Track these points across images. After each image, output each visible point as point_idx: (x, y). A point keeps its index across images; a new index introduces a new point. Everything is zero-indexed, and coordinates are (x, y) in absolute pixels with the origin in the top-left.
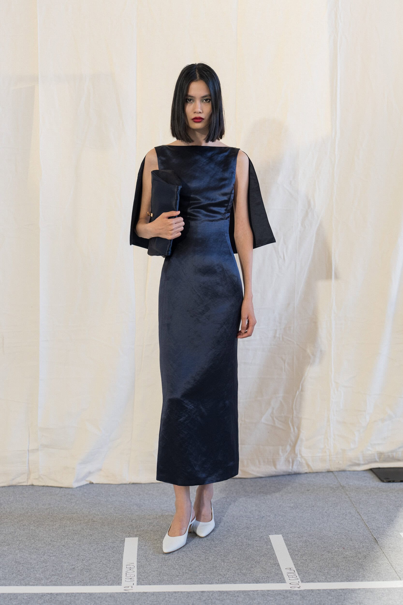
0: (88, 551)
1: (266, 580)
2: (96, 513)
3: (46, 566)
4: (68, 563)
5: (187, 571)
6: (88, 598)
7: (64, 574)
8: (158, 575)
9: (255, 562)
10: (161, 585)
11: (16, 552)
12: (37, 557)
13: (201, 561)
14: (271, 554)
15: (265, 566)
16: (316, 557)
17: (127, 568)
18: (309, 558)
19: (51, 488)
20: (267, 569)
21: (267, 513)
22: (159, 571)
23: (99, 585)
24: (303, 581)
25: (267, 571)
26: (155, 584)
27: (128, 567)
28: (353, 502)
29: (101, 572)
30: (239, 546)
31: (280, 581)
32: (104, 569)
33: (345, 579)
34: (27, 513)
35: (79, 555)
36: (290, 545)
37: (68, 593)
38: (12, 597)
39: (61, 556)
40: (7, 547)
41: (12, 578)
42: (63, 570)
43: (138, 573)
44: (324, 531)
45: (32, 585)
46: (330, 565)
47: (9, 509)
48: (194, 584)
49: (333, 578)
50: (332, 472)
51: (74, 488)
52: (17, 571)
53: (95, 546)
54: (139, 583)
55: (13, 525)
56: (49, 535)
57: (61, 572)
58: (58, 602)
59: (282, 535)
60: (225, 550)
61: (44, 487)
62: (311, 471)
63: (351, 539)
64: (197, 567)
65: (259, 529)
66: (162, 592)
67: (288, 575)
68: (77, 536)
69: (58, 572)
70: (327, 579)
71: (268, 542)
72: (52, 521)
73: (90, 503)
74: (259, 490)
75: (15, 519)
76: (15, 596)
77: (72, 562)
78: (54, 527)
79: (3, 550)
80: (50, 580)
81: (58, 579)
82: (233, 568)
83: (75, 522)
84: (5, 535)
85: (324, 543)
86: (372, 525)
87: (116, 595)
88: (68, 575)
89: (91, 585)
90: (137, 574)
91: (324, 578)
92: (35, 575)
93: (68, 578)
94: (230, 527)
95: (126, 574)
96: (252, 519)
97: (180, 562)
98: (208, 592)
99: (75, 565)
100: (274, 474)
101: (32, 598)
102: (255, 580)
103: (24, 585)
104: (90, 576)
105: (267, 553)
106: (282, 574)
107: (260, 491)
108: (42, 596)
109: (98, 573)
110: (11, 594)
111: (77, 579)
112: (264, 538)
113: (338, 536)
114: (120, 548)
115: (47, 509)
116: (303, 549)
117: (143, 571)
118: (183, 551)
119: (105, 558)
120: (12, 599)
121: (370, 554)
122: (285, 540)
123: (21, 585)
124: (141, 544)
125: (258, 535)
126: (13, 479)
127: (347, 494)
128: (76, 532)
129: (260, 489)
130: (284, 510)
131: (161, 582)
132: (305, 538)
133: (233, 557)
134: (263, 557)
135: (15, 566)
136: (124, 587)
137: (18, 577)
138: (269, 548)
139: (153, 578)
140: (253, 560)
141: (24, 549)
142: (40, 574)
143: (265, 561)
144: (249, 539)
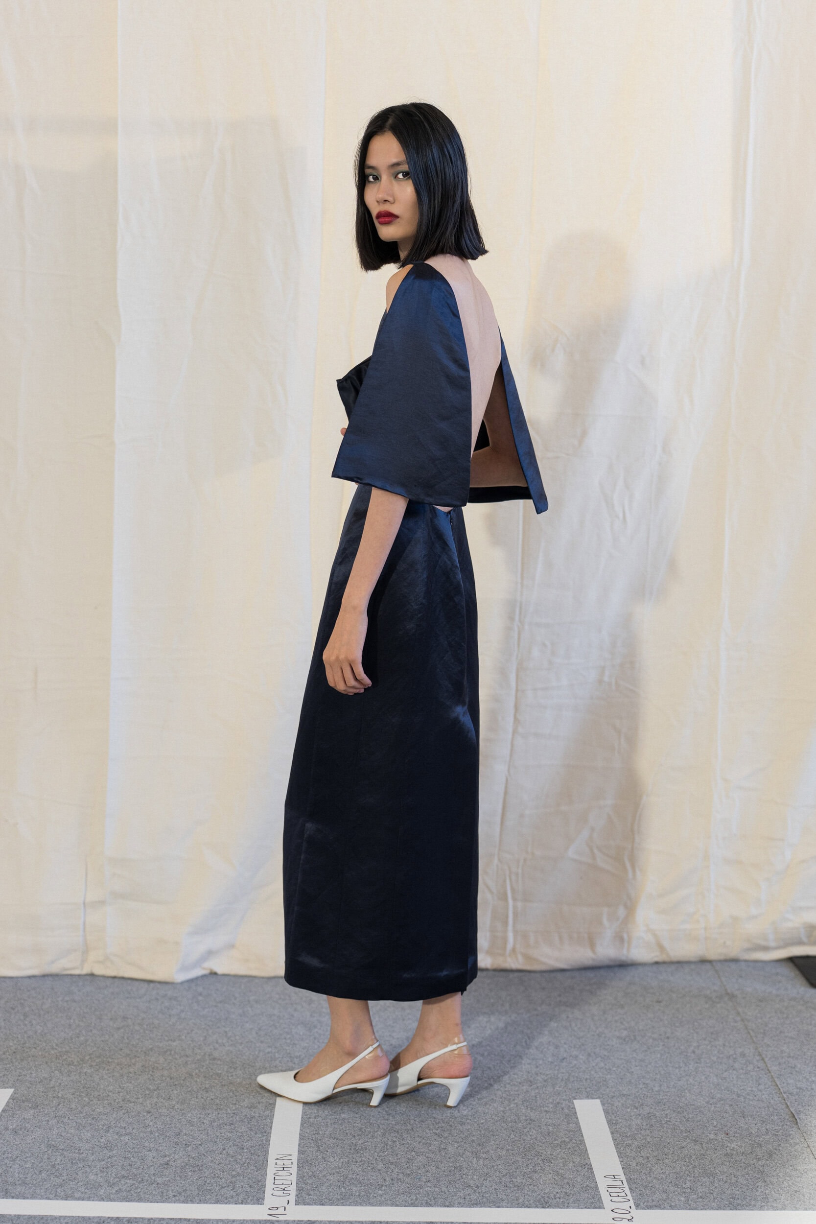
0: (198, 1124)
1: (563, 1201)
2: (220, 1041)
3: (109, 1157)
4: (157, 1150)
5: (401, 1176)
7: (147, 1175)
8: (339, 1184)
9: (543, 1160)
10: (346, 1205)
11: (50, 1123)
12: (93, 1136)
13: (432, 1155)
14: (576, 1143)
15: (563, 1169)
16: (669, 1152)
17: (277, 1166)
18: (654, 1154)
19: (129, 982)
20: (566, 1176)
21: (572, 1049)
22: (343, 1174)
23: (217, 1202)
24: (639, 1204)
25: (566, 1181)
26: (331, 1204)
27: (279, 1162)
28: (751, 1032)
29: (223, 1172)
30: (511, 1122)
31: (592, 1203)
32: (229, 1166)
33: (727, 1203)
34: (78, 1037)
35: (179, 1134)
36: (616, 1124)
37: (152, 1219)
39: (142, 1135)
40: (32, 1112)
41: (39, 1182)
42: (146, 1167)
43: (299, 1178)
44: (688, 1095)
45: (79, 1199)
46: (696, 1171)
47: (41, 1026)
48: (413, 1205)
49: (700, 1200)
50: (710, 962)
51: (177, 984)
52: (49, 1167)
53: (213, 1113)
54: (300, 1200)
55: (47, 1063)
56: (120, 1087)
57: (140, 1170)
59: (601, 1101)
60: (481, 1131)
61: (116, 980)
62: (666, 959)
63: (743, 1112)
64: (421, 1167)
67: (610, 1190)
68: (177, 1090)
69: (134, 1170)
70: (690, 1202)
71: (571, 1116)
72: (128, 1055)
73: (209, 1019)
74: (558, 999)
75: (53, 1048)
77: (165, 1148)
78: (131, 1070)
79: (24, 1119)
80: (116, 1188)
81: (133, 1186)
82: (495, 1171)
83: (176, 1059)
84: (29, 1085)
85: (688, 1120)
86: (788, 1084)
88: (153, 1178)
89: (200, 1202)
90: (298, 1180)
91: (682, 1199)
92: (87, 1177)
93: (154, 1185)
94: (494, 1079)
95: (275, 1178)
96: (541, 1062)
97: (388, 1155)
99: (169, 1156)
100: (590, 963)
102: (539, 1201)
103: (62, 1199)
104: (200, 1182)
105: (567, 1140)
106: (596, 1188)
107: (560, 1001)
109: (217, 1175)
110: (35, 1217)
111: (173, 1188)
112: (564, 1105)
113: (715, 1107)
114: (265, 1119)
115: (119, 1029)
116: (643, 1132)
117: (310, 1173)
118: (395, 1131)
119: (232, 1142)
121: (781, 1148)
122: (606, 1112)
123: (57, 1197)
124: (308, 1113)
125: (551, 1100)
126: (53, 962)
127: (738, 1013)
128: (176, 1083)
129: (559, 995)
130: (608, 1045)
131: (344, 1200)
132: (647, 1109)
133: (497, 1148)
134: (560, 1150)
135: (46, 1155)
136: (269, 1209)
137: (52, 1179)
138: (573, 1130)
139: (331, 1190)
140: (538, 1154)
141: (67, 1118)
142: (96, 1174)
143: (563, 1158)
144: (532, 1108)
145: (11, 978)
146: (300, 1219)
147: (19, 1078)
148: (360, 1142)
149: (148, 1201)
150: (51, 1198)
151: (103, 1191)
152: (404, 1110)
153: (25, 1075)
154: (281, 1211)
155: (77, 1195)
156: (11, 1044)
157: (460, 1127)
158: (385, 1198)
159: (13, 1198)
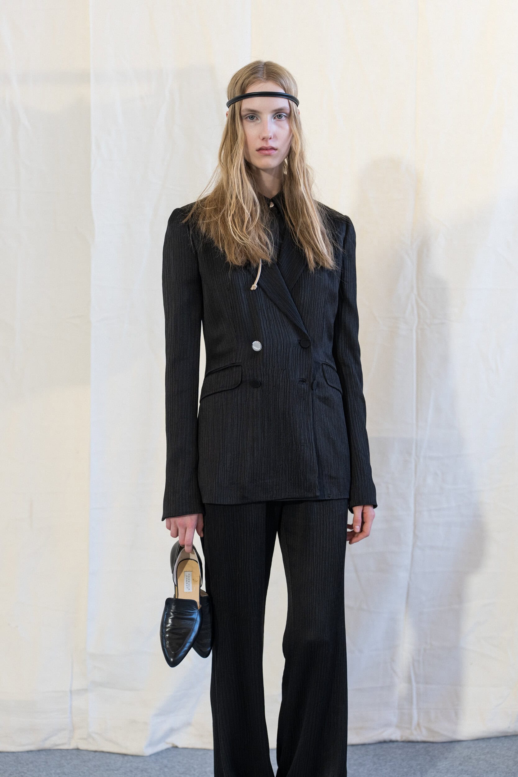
19: (108, 755)
51: (147, 757)
61: (97, 754)
74: (460, 768)
107: (462, 770)
126: (46, 739)
129: (460, 764)
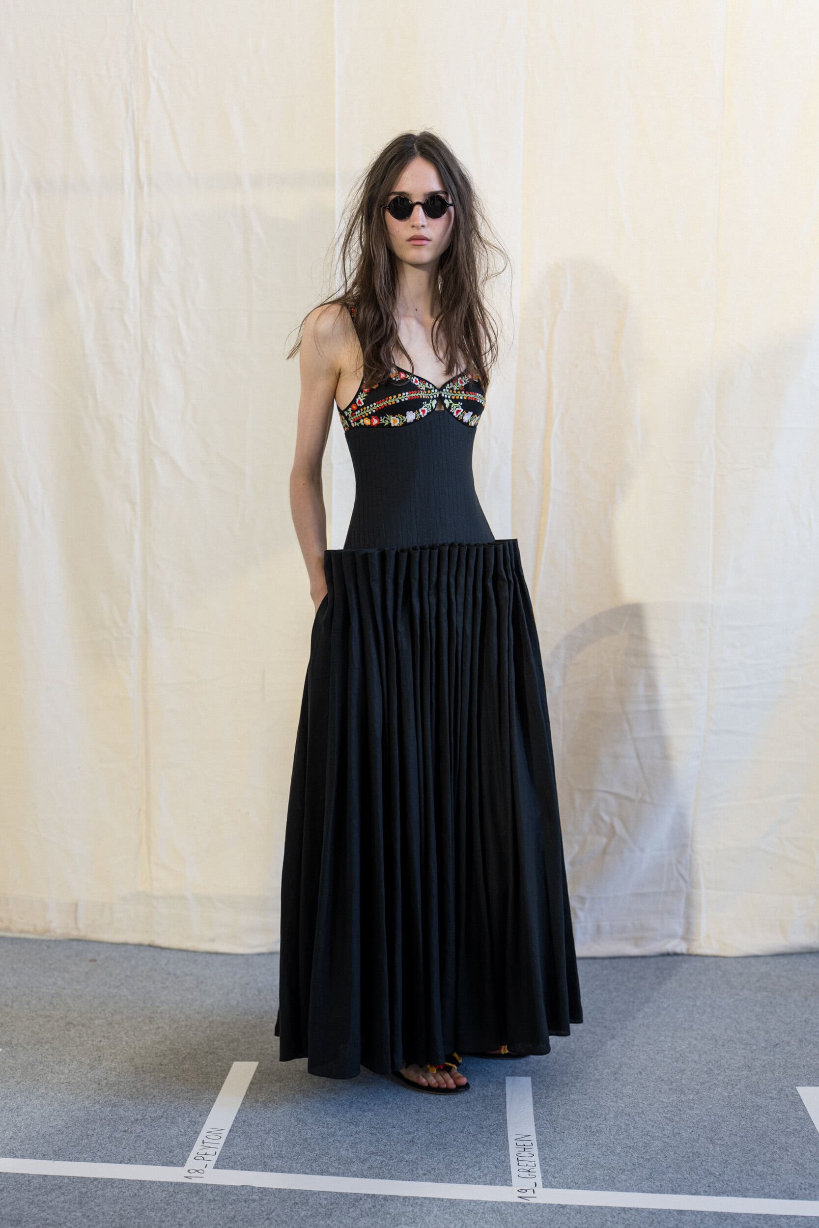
0: (435, 1102)
1: (810, 1193)
4: (400, 1127)
5: (641, 1161)
6: (448, 1211)
7: (395, 1152)
8: (581, 1167)
9: (779, 1148)
10: (593, 1189)
13: (667, 1140)
14: (809, 1131)
15: (802, 1159)
17: (517, 1147)
20: (806, 1166)
21: (783, 1035)
22: (583, 1157)
23: (466, 1182)
26: (579, 1188)
27: (519, 1143)
29: (467, 1151)
30: (739, 1107)
32: (472, 1146)
37: (406, 1197)
38: (297, 1200)
40: (278, 1084)
41: (294, 1156)
42: (393, 1143)
43: (541, 1160)
45: (334, 1174)
48: (659, 1191)
52: (302, 1141)
54: (547, 1183)
57: (388, 1147)
58: (388, 1216)
60: (710, 1116)
64: (659, 1152)
65: (773, 1072)
66: (597, 1207)
69: (382, 1147)
71: (798, 1103)
76: (303, 1197)
77: (408, 1125)
79: (271, 1091)
80: (368, 1165)
81: (384, 1163)
82: (734, 1158)
84: (272, 1058)
87: (504, 1208)
88: (401, 1155)
89: (450, 1181)
90: (541, 1162)
92: (338, 1152)
93: (403, 1163)
94: (712, 1063)
95: (518, 1159)
96: (755, 1047)
97: (624, 1138)
98: (692, 1212)
99: (413, 1133)
100: (781, 949)
101: (337, 1204)
102: (785, 1191)
103: (318, 1174)
104: (447, 1161)
105: (798, 1128)
108: (357, 1200)
109: (462, 1154)
110: (295, 1191)
111: (422, 1166)
112: (787, 1092)
114: (498, 1099)
117: (552, 1155)
118: (626, 1114)
119: (471, 1120)
120: (297, 1203)
123: (313, 1172)
124: (538, 1093)
125: (773, 1087)
131: (589, 1184)
133: (731, 1134)
134: (794, 1138)
135: (297, 1129)
136: (518, 1191)
137: (306, 1153)
138: (803, 1118)
139: (574, 1173)
140: (773, 1142)
141: (311, 1092)
142: (347, 1150)
143: (799, 1147)
144: (756, 1094)
145: (242, 955)
146: (550, 1203)
147: (262, 1051)
148: (594, 1124)
149: (400, 1179)
150: (308, 1172)
151: (356, 1167)
152: (631, 1092)
153: (267, 1049)
154: (530, 1193)
155: (332, 1170)
156: (250, 1018)
157: (689, 1112)
158: (630, 1184)
159: (272, 1171)
